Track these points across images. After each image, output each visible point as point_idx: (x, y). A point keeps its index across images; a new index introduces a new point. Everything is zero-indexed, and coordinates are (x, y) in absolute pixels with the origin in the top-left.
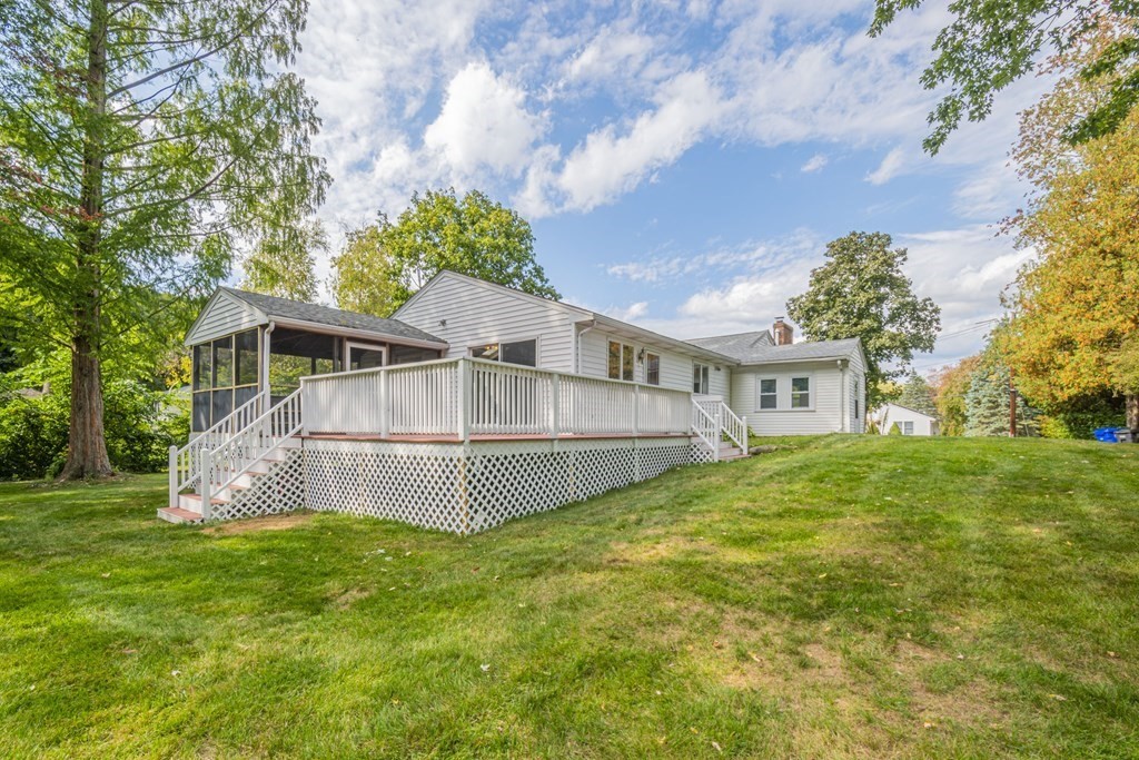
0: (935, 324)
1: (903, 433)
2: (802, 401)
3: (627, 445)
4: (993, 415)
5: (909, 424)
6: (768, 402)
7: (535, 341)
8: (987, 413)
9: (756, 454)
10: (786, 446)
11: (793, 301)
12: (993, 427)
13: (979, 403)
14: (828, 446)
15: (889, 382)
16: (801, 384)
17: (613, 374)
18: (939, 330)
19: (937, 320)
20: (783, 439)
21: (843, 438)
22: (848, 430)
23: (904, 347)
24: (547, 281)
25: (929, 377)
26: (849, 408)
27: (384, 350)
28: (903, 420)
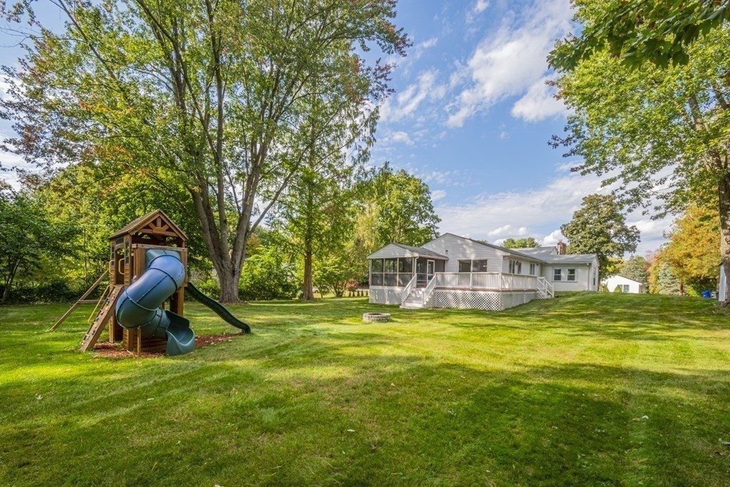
0: (637, 238)
1: (623, 291)
2: (571, 278)
3: (523, 293)
4: (673, 283)
5: (626, 287)
6: (558, 278)
7: (486, 260)
8: (669, 281)
9: (557, 297)
10: (568, 294)
11: (564, 226)
12: (672, 289)
13: (666, 276)
14: (583, 295)
15: (612, 267)
16: (572, 271)
17: (510, 272)
18: (639, 241)
19: (639, 237)
20: (566, 292)
21: (589, 292)
22: (590, 289)
23: (621, 250)
24: (433, 212)
25: (647, 256)
26: (592, 281)
27: (434, 261)
28: (623, 284)
